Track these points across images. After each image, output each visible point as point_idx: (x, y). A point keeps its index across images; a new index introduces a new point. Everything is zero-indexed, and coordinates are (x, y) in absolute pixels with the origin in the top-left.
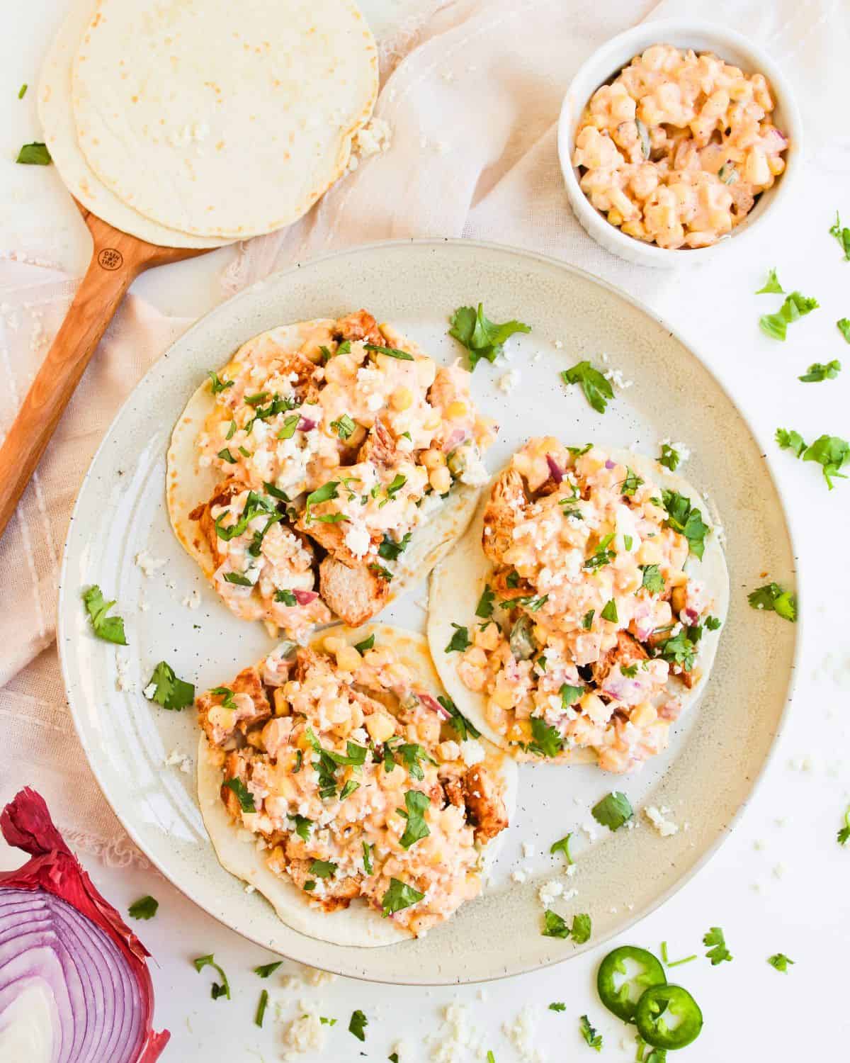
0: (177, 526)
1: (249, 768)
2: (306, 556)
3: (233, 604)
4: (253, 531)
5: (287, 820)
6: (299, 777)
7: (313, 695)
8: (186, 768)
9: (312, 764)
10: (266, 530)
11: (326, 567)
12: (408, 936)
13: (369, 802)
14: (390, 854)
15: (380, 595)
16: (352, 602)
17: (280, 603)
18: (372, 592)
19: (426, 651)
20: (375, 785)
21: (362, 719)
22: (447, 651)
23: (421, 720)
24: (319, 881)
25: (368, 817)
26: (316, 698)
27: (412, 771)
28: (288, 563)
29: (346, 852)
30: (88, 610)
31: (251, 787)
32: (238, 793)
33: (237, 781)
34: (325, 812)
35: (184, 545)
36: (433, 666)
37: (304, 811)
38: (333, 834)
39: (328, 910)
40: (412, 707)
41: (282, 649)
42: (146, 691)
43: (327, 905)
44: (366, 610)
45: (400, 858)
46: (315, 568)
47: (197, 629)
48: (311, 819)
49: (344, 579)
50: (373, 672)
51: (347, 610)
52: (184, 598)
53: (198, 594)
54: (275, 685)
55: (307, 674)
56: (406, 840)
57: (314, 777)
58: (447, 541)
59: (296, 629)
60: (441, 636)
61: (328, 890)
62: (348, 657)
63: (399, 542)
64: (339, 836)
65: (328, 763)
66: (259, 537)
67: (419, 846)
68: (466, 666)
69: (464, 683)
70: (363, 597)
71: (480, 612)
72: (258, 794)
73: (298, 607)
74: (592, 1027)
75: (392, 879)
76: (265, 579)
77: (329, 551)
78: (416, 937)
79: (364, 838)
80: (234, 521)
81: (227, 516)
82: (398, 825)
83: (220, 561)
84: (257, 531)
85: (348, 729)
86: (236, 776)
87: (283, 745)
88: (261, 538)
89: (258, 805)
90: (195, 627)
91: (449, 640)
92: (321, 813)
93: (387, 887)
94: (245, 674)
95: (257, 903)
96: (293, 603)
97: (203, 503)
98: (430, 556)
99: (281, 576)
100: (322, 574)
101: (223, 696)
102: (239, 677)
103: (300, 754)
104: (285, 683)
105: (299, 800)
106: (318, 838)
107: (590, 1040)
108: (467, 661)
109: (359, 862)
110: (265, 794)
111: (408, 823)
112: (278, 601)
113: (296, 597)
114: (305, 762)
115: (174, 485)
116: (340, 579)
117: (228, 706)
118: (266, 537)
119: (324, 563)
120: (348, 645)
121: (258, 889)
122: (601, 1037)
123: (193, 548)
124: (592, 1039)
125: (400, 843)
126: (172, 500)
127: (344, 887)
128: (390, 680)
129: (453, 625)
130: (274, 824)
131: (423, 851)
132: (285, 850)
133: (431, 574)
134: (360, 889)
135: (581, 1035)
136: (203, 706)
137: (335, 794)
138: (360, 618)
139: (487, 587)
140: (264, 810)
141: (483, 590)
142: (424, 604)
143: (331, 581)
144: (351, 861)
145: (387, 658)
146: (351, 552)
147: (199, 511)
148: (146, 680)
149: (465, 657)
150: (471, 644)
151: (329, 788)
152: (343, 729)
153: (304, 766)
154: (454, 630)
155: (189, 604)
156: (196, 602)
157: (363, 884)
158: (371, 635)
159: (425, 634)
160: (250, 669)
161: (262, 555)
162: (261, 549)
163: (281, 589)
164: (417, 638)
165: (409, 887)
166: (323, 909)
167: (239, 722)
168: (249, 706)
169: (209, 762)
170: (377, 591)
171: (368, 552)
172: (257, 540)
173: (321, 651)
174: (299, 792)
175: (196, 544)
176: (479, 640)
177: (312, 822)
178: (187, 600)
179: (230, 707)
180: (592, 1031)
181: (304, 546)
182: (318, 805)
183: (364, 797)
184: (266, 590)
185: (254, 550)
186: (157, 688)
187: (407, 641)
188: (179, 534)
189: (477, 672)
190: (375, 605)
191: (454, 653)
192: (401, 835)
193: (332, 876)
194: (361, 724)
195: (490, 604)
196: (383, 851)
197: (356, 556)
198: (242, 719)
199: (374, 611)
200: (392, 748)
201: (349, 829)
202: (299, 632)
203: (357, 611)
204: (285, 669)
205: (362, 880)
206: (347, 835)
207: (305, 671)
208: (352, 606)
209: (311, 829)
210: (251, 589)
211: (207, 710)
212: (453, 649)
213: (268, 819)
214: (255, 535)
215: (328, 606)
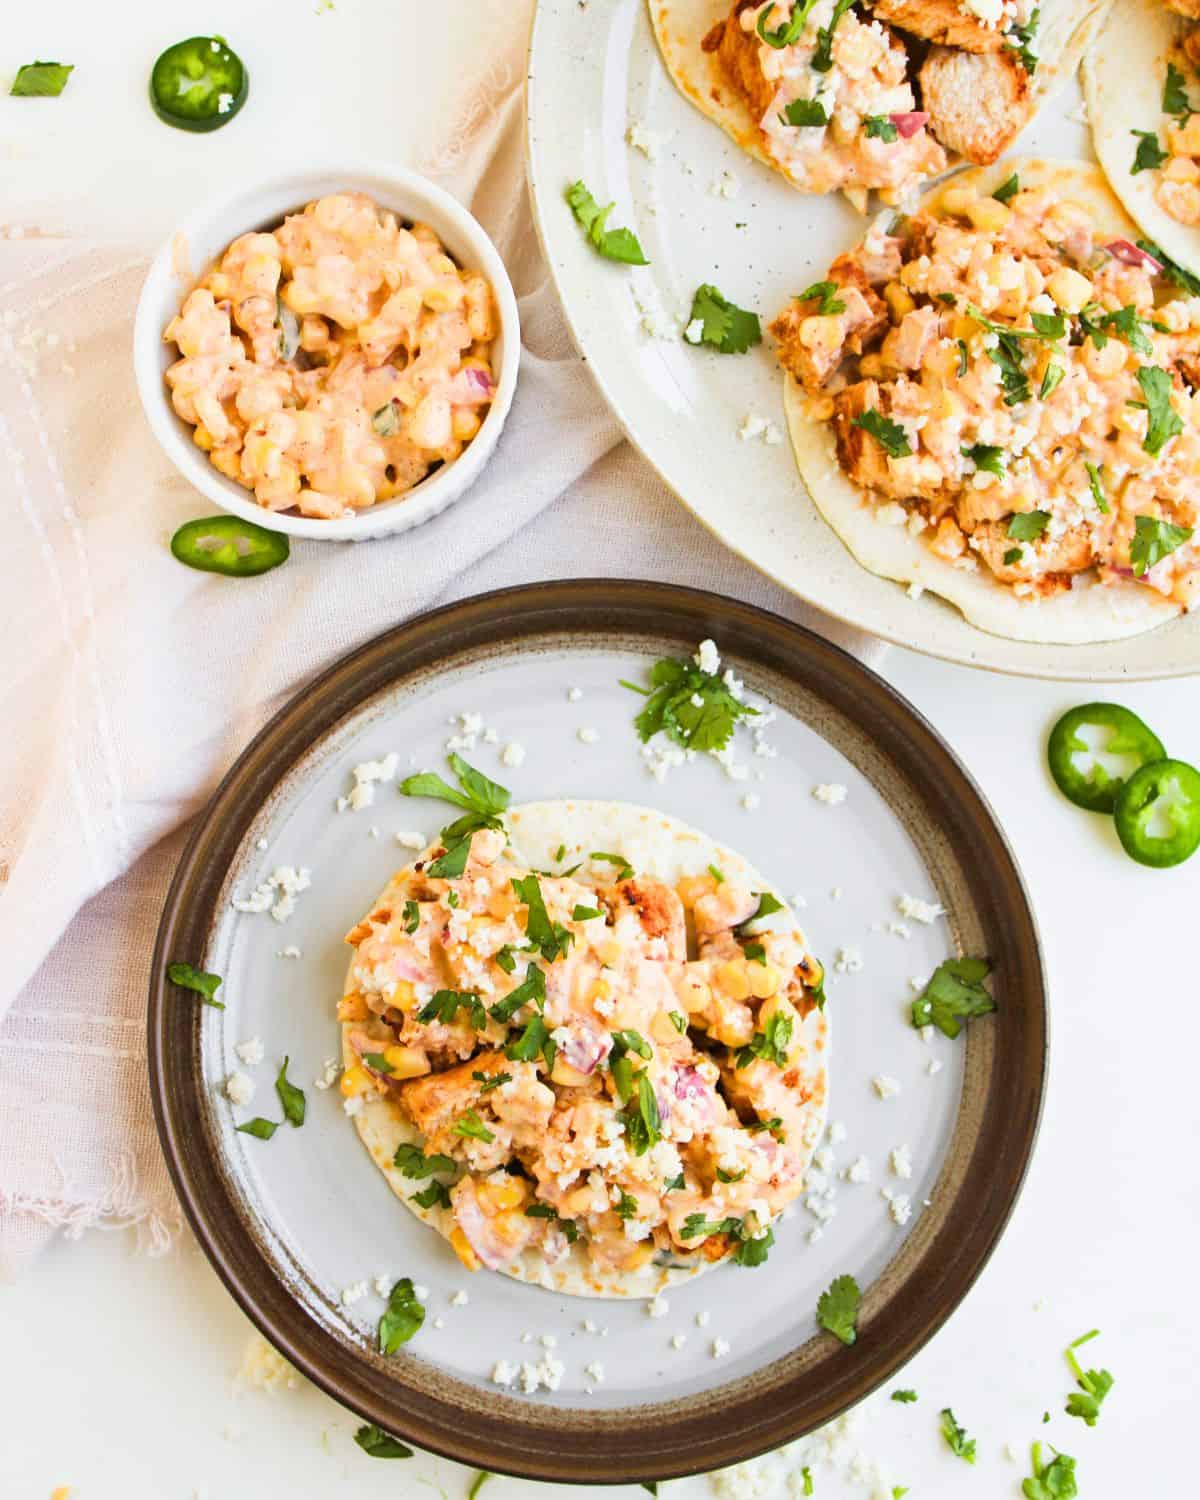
0: (680, 74)
1: (885, 396)
2: (899, 59)
3: (797, 169)
4: (816, 29)
5: (961, 459)
6: (967, 382)
7: (958, 263)
8: (774, 436)
9: (988, 352)
10: (833, 27)
11: (932, 73)
12: (1173, 611)
13: (1083, 399)
14: (1130, 477)
15: (1023, 95)
16: (981, 120)
17: (874, 139)
18: (1010, 93)
19: (1103, 183)
20: (1083, 376)
21: (1041, 282)
22: (1134, 171)
23: (1118, 283)
24: (1025, 547)
25: (1085, 424)
26: (963, 266)
27: (1133, 343)
28: (872, 76)
29: (1060, 490)
30: (579, 220)
31: (897, 419)
32: (876, 433)
33: (872, 415)
34: (1018, 428)
35: (697, 103)
36: (1117, 203)
37: (986, 437)
38: (1035, 464)
39: (1045, 594)
40: (1101, 265)
41: (884, 222)
42: (689, 333)
43: (1041, 586)
44: (1004, 126)
45: (1146, 477)
46: (912, 77)
47: (742, 228)
48: (1000, 445)
49: (961, 86)
50: (1029, 225)
51: (974, 136)
52: (712, 185)
53: (733, 174)
54: (886, 278)
55: (935, 243)
56: (1151, 444)
57: (992, 375)
58: (1095, 10)
59: (900, 185)
60: (1119, 153)
61: (1042, 559)
62: (988, 212)
63: (1024, 26)
64: (1046, 464)
65: (1009, 348)
66: (826, 37)
67: (1173, 450)
68: (1168, 189)
69: (1171, 215)
70: (997, 105)
71: (1169, 108)
72: (911, 427)
73: (899, 142)
74: (959, 1426)
75: (1137, 518)
76: (844, 109)
77: (934, 40)
78: (1185, 611)
79: (1083, 459)
80: (785, 18)
81: (774, 10)
82: (1136, 422)
83: (763, 104)
84: (821, 29)
85: (1023, 300)
86: (868, 408)
87: (932, 342)
88: (830, 39)
89: (913, 443)
90: (738, 225)
91: (1132, 157)
92: (1012, 432)
93: (1132, 533)
94: (841, 263)
95: (933, 609)
96: (892, 137)
97: (718, 20)
98: (1076, 38)
99: (868, 94)
100: (925, 89)
101: (816, 301)
102: (832, 271)
103: (963, 345)
104: (898, 271)
105: (975, 420)
106: (1016, 474)
107: (957, 1446)
108: (1169, 179)
109: (1085, 497)
110: (921, 422)
111: (1150, 416)
112: (870, 136)
113: (899, 126)
114: (976, 354)
115: (664, 13)
116: (956, 85)
117: (828, 311)
118: (837, 35)
119: (925, 67)
120: (983, 196)
121: (931, 588)
122: (973, 1442)
123: (711, 103)
124: (960, 1446)
125: (1144, 448)
126: (665, 35)
127: (1065, 547)
128: (1060, 231)
129: (1134, 132)
130: (943, 468)
131: (1181, 455)
132: (957, 522)
133: (1081, 66)
134: (1089, 547)
135: (945, 1440)
136: (785, 327)
137: (1029, 396)
138: (996, 142)
139: (1171, 68)
140: (923, 450)
141: (1165, 74)
142: (1079, 115)
143: (941, 94)
144: (1072, 500)
145: (1049, 199)
146: (977, 20)
147: (718, 32)
148: (684, 316)
149: (1164, 175)
150: (1166, 155)
151: (1016, 390)
152: (1017, 301)
153: (973, 361)
154: (1136, 141)
155: (722, 191)
156: (732, 188)
157: (1095, 538)
158: (1012, 176)
159: (1095, 160)
160: (846, 256)
161: (834, 68)
162: (832, 57)
163: (873, 114)
164: (1083, 167)
165: (1164, 523)
166: (1037, 594)
167: (849, 336)
168: (860, 309)
169: (810, 419)
170: (1018, 88)
171: (1004, 15)
172: (824, 43)
173: (944, 216)
174: (975, 408)
175: (715, 95)
176: (1179, 144)
177: (1001, 449)
178: (717, 188)
179: (834, 312)
180: (960, 1432)
181: (892, 45)
182: (1004, 419)
183: (1074, 396)
184: (849, 124)
185: (821, 61)
186: (705, 324)
187: (1069, 174)
188: (686, 86)
189: (1189, 191)
190: (1017, 112)
191: (1145, 175)
192: (1144, 436)
193: (1044, 536)
194: (1041, 290)
195: (1180, 93)
196: (1119, 471)
197: (986, 26)
198: (853, 330)
199: (1018, 123)
200: (1093, 320)
201: (1058, 449)
202: (905, 191)
203: (990, 132)
204: (895, 251)
205: (1089, 532)
206: (1058, 458)
207: (930, 240)
208: (980, 127)
209: (1003, 460)
210: (823, 129)
211: (794, 330)
212: (1141, 168)
213: (932, 461)
214: (820, 35)
215: (939, 142)
